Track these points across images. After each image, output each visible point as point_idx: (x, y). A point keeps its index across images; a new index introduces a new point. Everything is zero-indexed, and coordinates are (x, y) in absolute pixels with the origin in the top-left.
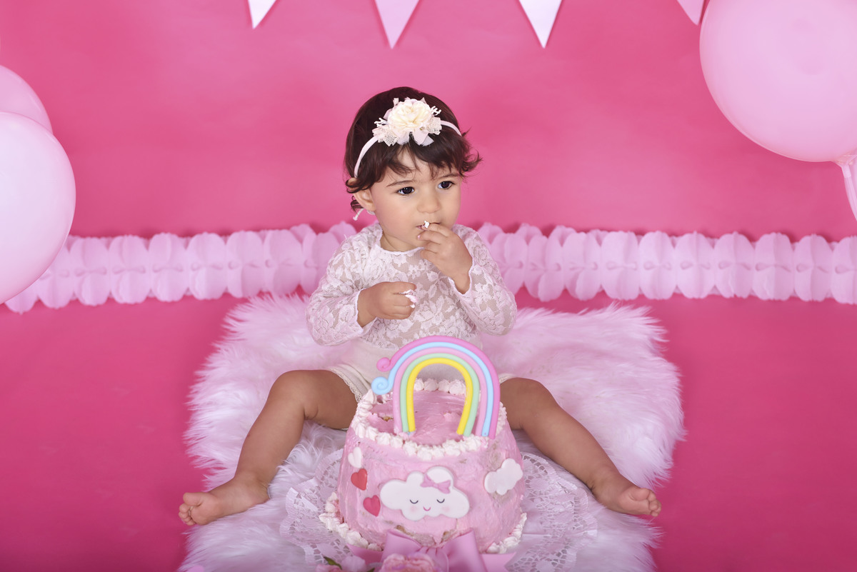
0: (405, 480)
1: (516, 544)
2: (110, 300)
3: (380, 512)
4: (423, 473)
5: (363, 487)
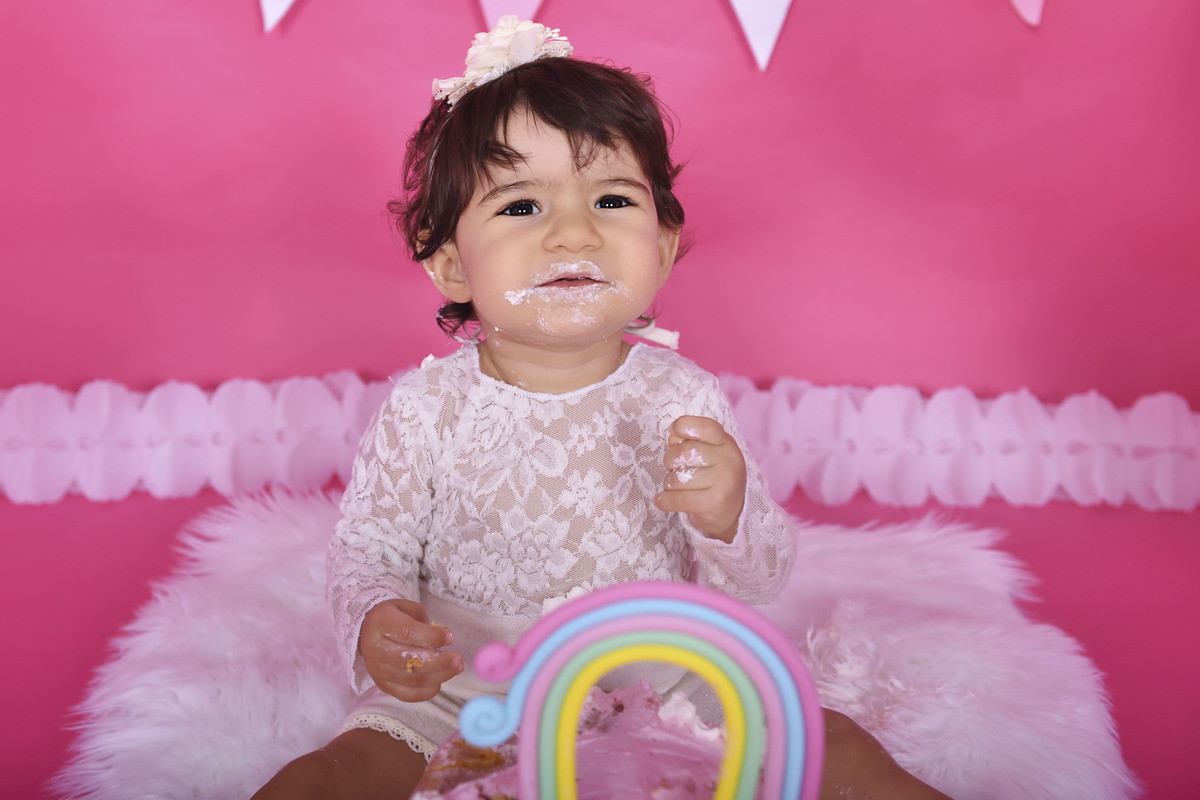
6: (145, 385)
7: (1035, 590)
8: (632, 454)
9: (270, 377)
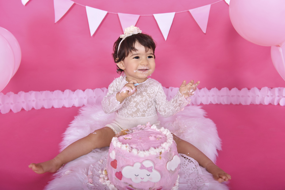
0: (133, 166)
1: (177, 189)
2: (53, 107)
3: (122, 179)
4: (141, 163)
5: (116, 168)
6: (74, 90)
7: (207, 114)
8: (146, 93)
9: (93, 89)
